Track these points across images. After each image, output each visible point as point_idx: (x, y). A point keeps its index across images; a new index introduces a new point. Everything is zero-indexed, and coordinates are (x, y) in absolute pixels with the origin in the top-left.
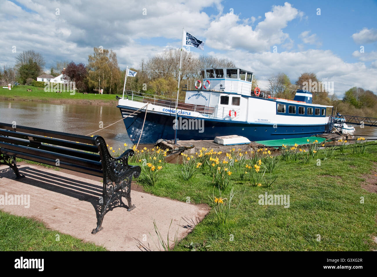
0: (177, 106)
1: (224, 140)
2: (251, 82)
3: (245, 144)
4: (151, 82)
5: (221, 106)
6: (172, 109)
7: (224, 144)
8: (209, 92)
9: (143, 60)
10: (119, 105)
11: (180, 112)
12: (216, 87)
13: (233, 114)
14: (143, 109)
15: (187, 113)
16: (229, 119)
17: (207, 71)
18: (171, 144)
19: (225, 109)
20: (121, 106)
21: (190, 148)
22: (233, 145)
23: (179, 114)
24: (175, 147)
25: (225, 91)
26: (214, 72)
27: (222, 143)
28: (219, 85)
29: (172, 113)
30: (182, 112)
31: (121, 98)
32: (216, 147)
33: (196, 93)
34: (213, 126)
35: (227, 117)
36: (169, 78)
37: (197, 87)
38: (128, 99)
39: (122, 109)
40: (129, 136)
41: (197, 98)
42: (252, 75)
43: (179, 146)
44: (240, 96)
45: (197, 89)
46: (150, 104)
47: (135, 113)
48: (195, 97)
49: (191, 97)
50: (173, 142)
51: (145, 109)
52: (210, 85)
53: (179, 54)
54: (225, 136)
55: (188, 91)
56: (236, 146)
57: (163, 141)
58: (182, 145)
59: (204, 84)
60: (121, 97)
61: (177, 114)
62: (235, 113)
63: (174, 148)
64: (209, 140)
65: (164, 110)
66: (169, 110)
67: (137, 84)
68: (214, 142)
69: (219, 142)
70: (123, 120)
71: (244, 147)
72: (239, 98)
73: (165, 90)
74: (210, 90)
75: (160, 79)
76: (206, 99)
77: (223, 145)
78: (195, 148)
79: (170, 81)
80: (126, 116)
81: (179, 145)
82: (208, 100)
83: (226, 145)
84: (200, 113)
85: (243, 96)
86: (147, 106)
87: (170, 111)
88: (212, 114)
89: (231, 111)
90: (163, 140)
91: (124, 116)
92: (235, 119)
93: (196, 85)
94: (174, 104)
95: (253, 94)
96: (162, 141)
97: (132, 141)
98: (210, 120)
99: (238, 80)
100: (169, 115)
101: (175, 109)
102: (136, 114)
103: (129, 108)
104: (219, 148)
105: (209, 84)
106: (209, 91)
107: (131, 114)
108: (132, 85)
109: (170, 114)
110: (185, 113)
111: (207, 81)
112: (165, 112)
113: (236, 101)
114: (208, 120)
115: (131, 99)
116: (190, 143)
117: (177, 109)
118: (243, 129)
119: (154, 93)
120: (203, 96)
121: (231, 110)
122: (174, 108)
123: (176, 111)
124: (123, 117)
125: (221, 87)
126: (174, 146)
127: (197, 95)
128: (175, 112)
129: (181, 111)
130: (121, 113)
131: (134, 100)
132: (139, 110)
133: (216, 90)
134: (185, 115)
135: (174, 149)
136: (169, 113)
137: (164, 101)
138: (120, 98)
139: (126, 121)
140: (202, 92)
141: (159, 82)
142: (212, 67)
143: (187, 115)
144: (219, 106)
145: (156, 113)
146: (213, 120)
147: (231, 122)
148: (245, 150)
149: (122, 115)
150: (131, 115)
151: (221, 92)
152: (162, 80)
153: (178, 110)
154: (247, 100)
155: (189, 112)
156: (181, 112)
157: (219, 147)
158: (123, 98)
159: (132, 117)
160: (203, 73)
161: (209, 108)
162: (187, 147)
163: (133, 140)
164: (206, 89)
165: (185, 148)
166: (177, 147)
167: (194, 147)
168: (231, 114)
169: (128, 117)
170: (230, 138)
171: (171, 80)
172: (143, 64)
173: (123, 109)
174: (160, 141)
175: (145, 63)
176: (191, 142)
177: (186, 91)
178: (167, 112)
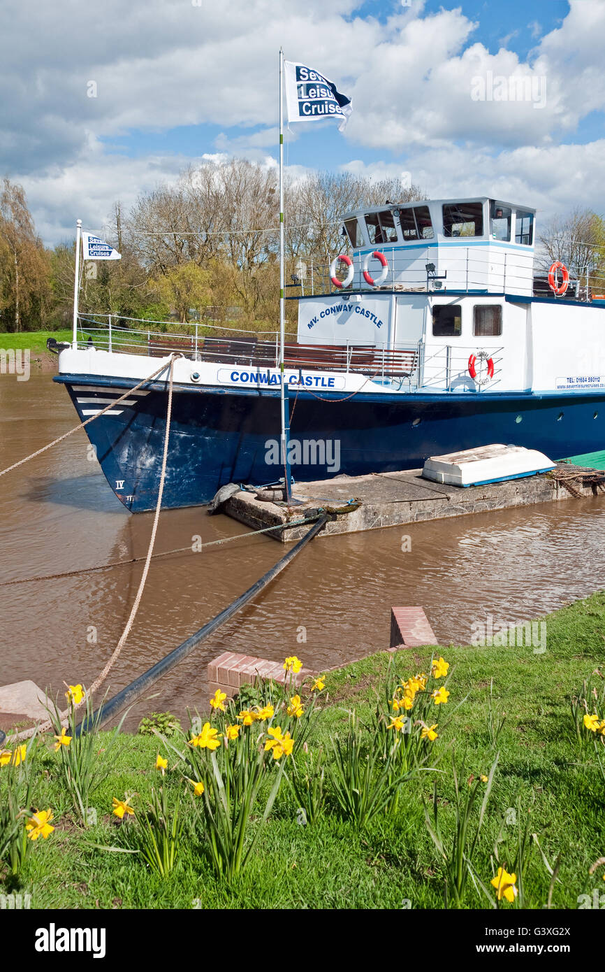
0: (281, 358)
1: (461, 466)
2: (530, 244)
3: (538, 474)
4: (152, 281)
5: (435, 345)
6: (263, 370)
7: (466, 481)
8: (388, 296)
9: (118, 208)
10: (61, 374)
11: (293, 380)
12: (405, 276)
13: (480, 366)
14: (155, 381)
15: (320, 381)
16: (467, 388)
17: (370, 219)
18: (272, 500)
19: (454, 352)
20: (69, 374)
21: (345, 512)
22: (496, 482)
23: (291, 387)
24: (291, 514)
25: (447, 285)
26: (396, 220)
27: (455, 481)
28: (421, 264)
29: (264, 385)
30: (301, 378)
31: (67, 347)
32: (437, 495)
33: (338, 304)
34: (415, 419)
35: (460, 380)
36: (213, 262)
37: (337, 281)
38: (93, 349)
39: (75, 389)
40: (113, 486)
41: (342, 321)
42: (531, 221)
43: (304, 508)
44: (500, 301)
45: (340, 286)
46: (179, 360)
47: (125, 399)
48: (333, 318)
49: (318, 317)
50: (279, 494)
51: (163, 378)
52: (386, 270)
53: (235, 179)
54: (461, 453)
55: (306, 297)
56: (506, 485)
57: (238, 491)
58: (312, 500)
59: (366, 268)
60: (66, 343)
61: (286, 386)
62: (490, 363)
63: (288, 519)
64: (402, 473)
65: (235, 377)
66: (252, 375)
67: (106, 291)
68: (422, 477)
69: (443, 477)
70: (85, 427)
71: (534, 485)
72: (497, 310)
73: (204, 302)
74: (385, 288)
75: (182, 269)
76: (377, 321)
77: (460, 486)
78: (362, 508)
79: (217, 271)
80: (96, 412)
81: (302, 503)
82: (384, 326)
83: (472, 485)
84: (365, 374)
85: (511, 299)
86: (169, 366)
87: (257, 378)
88: (407, 375)
89: (475, 358)
90: (236, 487)
91: (86, 412)
92: (490, 385)
93: (333, 274)
94: (272, 352)
95: (544, 291)
96: (235, 492)
97: (124, 501)
98: (402, 397)
99: (488, 244)
100: (256, 393)
101: (275, 371)
102: (132, 403)
103: (104, 381)
104: (448, 499)
105: (383, 264)
106: (385, 292)
107: (113, 402)
108: (89, 295)
109: (257, 389)
110: (314, 381)
111: (376, 256)
112: (239, 384)
113: (488, 321)
114: (398, 397)
115: (105, 348)
116: (340, 491)
117: (285, 370)
118: (519, 420)
119: (167, 317)
120: (362, 312)
121: (476, 353)
122: (272, 365)
123: (280, 377)
124: (83, 418)
125: (431, 274)
126: (286, 509)
127: (339, 309)
128: (278, 381)
129: (298, 376)
130: (74, 401)
131: (117, 349)
132: (140, 385)
133: (407, 287)
134: (313, 387)
135: (288, 521)
136: (254, 385)
137: (228, 344)
138: (62, 347)
139: (96, 431)
140: (359, 296)
141: (182, 278)
142: (387, 202)
143: (320, 388)
144: (426, 344)
145: (205, 390)
146: (417, 398)
147: (478, 397)
148: (539, 496)
149: (79, 408)
150: (114, 408)
151: (433, 289)
152: (189, 268)
153: (289, 373)
154: (525, 311)
155: (326, 375)
156: (297, 380)
157: (449, 495)
158: (75, 345)
159: (118, 413)
160: (351, 227)
161: (392, 354)
162: (335, 506)
163: (129, 498)
164: (372, 284)
165: (328, 512)
166: (297, 511)
167: (358, 506)
168: (477, 368)
169: (101, 417)
170: (482, 457)
171: (220, 267)
172: (118, 220)
173: (77, 387)
174: (227, 492)
175: (127, 215)
176: (343, 487)
177: (298, 298)
178: (249, 384)
